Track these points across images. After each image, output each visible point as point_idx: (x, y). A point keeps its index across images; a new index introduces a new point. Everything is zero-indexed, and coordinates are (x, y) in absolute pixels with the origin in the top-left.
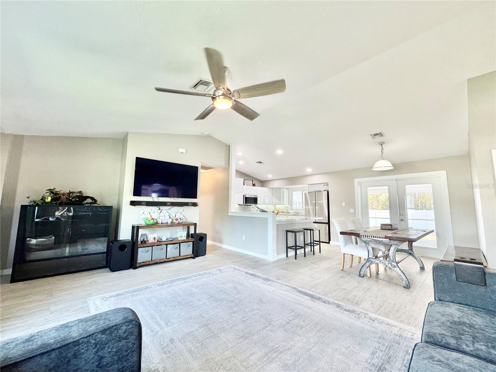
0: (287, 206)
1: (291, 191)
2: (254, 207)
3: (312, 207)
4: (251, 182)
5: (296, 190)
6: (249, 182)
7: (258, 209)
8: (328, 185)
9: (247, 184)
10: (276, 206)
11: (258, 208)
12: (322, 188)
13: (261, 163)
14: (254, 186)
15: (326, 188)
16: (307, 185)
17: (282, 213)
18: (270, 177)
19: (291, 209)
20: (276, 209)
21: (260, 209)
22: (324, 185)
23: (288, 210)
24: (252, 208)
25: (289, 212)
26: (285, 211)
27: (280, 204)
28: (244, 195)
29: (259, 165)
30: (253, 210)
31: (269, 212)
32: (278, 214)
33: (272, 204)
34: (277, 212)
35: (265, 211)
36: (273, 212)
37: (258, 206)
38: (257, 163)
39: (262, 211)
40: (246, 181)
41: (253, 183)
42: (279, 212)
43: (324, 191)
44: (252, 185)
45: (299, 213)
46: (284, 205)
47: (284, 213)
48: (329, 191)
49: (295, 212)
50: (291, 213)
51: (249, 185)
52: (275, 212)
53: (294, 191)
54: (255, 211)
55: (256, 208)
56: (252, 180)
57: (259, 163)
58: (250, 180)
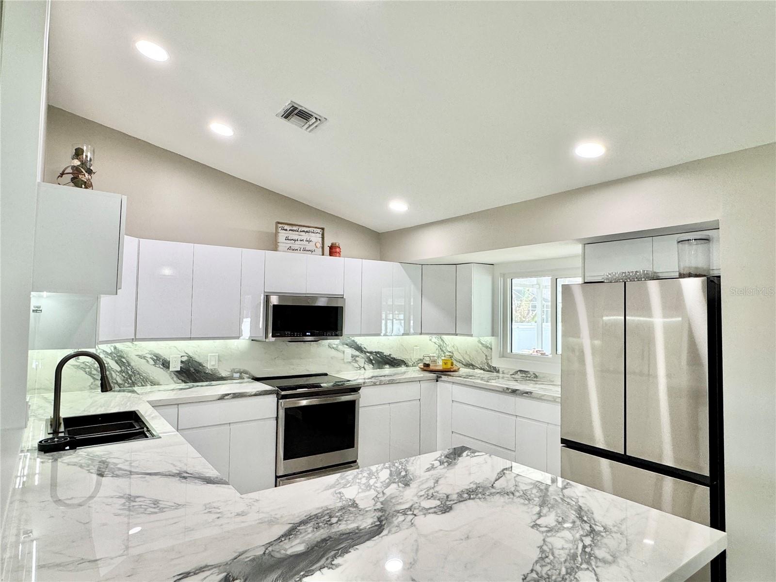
0: (488, 340)
1: (504, 275)
2: (340, 347)
3: (597, 343)
4: (316, 238)
5: (531, 270)
6: (305, 236)
7: (357, 353)
8: (707, 240)
9: (290, 244)
10: (445, 337)
11: (359, 349)
13: (305, 116)
14: (331, 254)
16: (579, 246)
17: (463, 371)
18: (400, 210)
19: (503, 355)
20: (442, 351)
21: (371, 353)
22: (679, 242)
23: (489, 358)
24: (330, 349)
25: (495, 368)
26: (479, 360)
27: (457, 335)
28: (267, 296)
29: (293, 126)
30: (332, 358)
31: (410, 364)
32: (444, 378)
33: (421, 334)
34: (445, 367)
35: (394, 359)
36: (427, 365)
37: (360, 341)
38: (286, 117)
39: (379, 359)
40: (286, 230)
41: (328, 244)
42: (449, 366)
43: (682, 276)
44: (321, 249)
45: (536, 377)
46: (471, 335)
47: (474, 369)
48: (719, 277)
49: (521, 371)
50: (501, 375)
51: (302, 250)
52: (432, 367)
53: (518, 277)
54: (344, 363)
55: (350, 351)
56: (323, 229)
57: (295, 119)
58: (312, 229)
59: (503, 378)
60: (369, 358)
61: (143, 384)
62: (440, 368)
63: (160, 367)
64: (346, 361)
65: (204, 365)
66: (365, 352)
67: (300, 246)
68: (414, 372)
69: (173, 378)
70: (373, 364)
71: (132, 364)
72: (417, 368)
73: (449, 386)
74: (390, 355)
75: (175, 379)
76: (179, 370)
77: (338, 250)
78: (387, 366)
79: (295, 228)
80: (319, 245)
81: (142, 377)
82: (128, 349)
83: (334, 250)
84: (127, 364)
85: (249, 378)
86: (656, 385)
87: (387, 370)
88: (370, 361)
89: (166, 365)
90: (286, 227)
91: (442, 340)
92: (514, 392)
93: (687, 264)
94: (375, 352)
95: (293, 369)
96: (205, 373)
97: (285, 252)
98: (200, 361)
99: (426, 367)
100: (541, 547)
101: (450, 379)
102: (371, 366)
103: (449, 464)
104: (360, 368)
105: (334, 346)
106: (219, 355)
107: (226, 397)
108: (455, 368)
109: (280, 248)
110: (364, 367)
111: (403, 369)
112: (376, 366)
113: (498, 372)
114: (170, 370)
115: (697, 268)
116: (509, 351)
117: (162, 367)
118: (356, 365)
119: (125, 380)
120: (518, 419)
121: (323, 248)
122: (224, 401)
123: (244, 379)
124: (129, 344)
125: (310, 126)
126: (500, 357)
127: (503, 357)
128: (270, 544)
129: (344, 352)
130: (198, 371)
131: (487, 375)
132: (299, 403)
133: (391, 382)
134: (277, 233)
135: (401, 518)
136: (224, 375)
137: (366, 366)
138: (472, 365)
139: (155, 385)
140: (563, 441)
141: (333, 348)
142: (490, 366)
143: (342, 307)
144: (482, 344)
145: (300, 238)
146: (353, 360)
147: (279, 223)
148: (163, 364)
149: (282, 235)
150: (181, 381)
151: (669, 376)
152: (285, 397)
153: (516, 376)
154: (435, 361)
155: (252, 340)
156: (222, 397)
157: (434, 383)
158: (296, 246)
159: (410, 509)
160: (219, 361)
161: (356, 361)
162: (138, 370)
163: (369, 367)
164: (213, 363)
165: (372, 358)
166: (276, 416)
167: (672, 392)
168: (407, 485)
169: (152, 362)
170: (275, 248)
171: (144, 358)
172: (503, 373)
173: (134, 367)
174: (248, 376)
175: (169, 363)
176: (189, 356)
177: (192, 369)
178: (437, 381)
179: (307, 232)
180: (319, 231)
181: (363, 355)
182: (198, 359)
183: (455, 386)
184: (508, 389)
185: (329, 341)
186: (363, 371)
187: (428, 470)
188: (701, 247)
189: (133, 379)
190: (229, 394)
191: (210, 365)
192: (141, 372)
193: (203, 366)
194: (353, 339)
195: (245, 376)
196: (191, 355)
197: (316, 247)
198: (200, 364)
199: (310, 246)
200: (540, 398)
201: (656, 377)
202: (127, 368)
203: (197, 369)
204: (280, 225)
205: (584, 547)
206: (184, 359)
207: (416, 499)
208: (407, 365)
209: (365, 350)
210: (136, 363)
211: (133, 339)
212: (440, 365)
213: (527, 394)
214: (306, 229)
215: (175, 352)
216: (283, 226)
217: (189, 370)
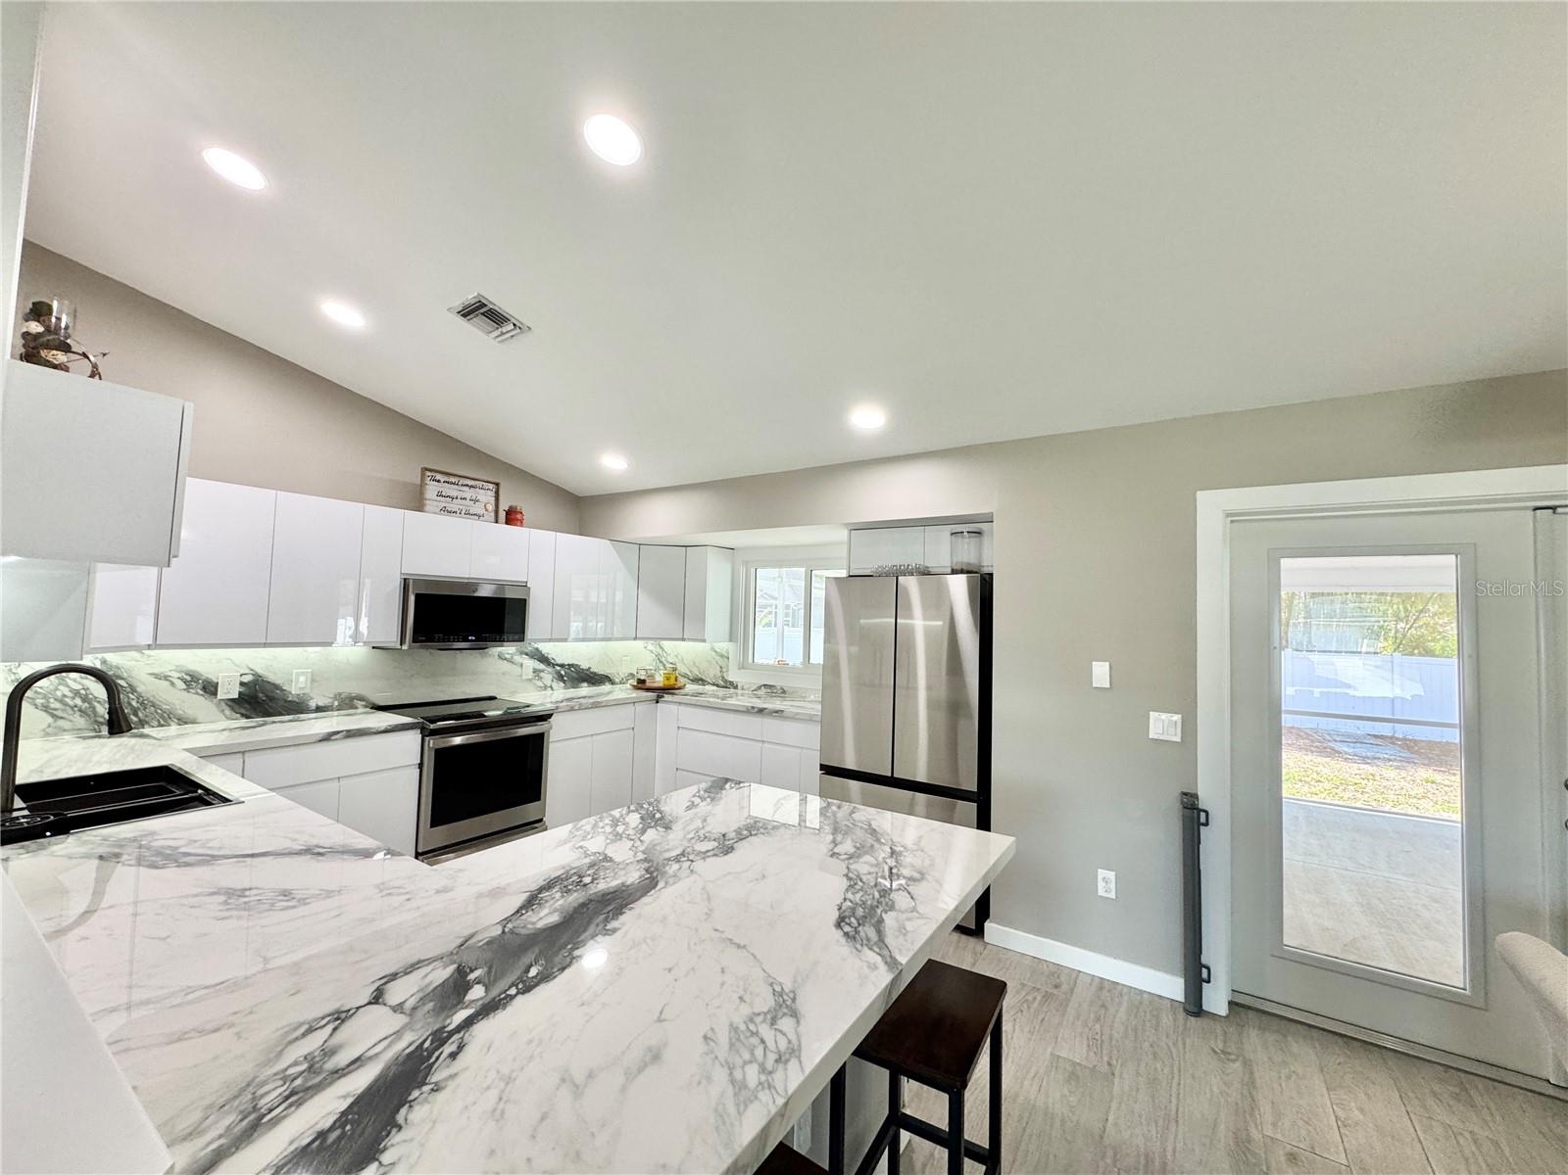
0: (724, 646)
1: (746, 563)
2: (517, 658)
3: (854, 649)
4: (486, 497)
5: (779, 558)
6: (468, 493)
7: (542, 666)
8: (979, 533)
9: (443, 503)
10: (666, 644)
11: (544, 659)
12: (940, 551)
13: (496, 318)
14: (508, 522)
15: (967, 554)
16: (845, 532)
17: (691, 688)
18: (613, 465)
19: (742, 667)
20: (661, 662)
21: (562, 666)
22: (952, 534)
23: (724, 670)
24: (501, 661)
25: (731, 683)
26: (712, 673)
27: (683, 640)
28: (405, 579)
29: (474, 331)
30: (503, 674)
31: (617, 680)
32: (667, 697)
33: (636, 638)
34: (667, 683)
35: (595, 674)
36: (642, 682)
37: (546, 648)
38: (464, 316)
39: (574, 674)
40: (439, 481)
41: (504, 506)
42: (672, 682)
43: (954, 572)
44: (493, 514)
45: (784, 692)
46: (704, 641)
47: (704, 685)
48: (991, 575)
49: (764, 685)
50: (739, 692)
51: (463, 512)
52: (648, 684)
53: (764, 567)
54: (522, 681)
55: (531, 664)
56: (497, 484)
57: (480, 320)
58: (480, 484)
59: (742, 695)
60: (558, 673)
61: (162, 722)
62: (661, 685)
63: (198, 694)
64: (524, 677)
65: (284, 688)
66: (554, 665)
67: (461, 507)
68: (623, 692)
69: (223, 711)
70: (564, 682)
71: (141, 689)
72: (628, 686)
73: (674, 707)
74: (590, 668)
75: (228, 712)
76: (236, 696)
77: (519, 516)
78: (585, 684)
79: (453, 480)
80: (491, 507)
81: (159, 711)
82: (133, 663)
83: (513, 517)
84: (128, 689)
85: (366, 707)
86: (916, 697)
87: (585, 690)
88: (561, 678)
89: (210, 689)
90: (438, 477)
91: (661, 648)
92: (761, 711)
93: (960, 559)
94: (569, 665)
95: (442, 691)
96: (286, 701)
97: (435, 513)
98: (278, 682)
99: (641, 685)
100: (846, 875)
101: (675, 698)
102: (562, 684)
103: (713, 799)
104: (545, 687)
105: (508, 656)
106: (312, 672)
107: (333, 738)
108: (679, 685)
109: (427, 508)
110: (552, 687)
111: (607, 687)
112: (569, 684)
113: (736, 687)
114: (219, 697)
115: (969, 564)
116: (750, 660)
117: (201, 692)
118: (540, 684)
120: (766, 745)
121: (497, 512)
122: (331, 743)
123: (356, 708)
124: (134, 654)
125: (502, 334)
126: (739, 669)
127: (743, 668)
128: (508, 920)
129: (522, 665)
130: (272, 699)
131: (721, 692)
132: (451, 741)
133: (596, 705)
134: (423, 485)
135: (675, 866)
136: (320, 704)
137: (554, 685)
138: (701, 680)
139: (186, 723)
140: (823, 767)
141: (505, 659)
142: (726, 681)
143: (525, 600)
144: (716, 652)
145: (460, 495)
146: (535, 676)
147: (427, 469)
148: (204, 689)
149: (432, 490)
150: (239, 715)
151: (929, 688)
152: (434, 733)
153: (759, 693)
154: (652, 676)
155: (373, 648)
156: (328, 738)
157: (653, 705)
158: (454, 506)
159: (683, 854)
160: (313, 681)
161: (540, 678)
162: (151, 699)
163: (559, 686)
164: (301, 685)
165: (563, 672)
166: (419, 761)
167: (932, 705)
168: (667, 828)
169: (181, 685)
170: (419, 507)
171: (166, 678)
172: (743, 689)
173: (143, 695)
174: (364, 703)
175: (216, 686)
176: (256, 675)
177: (261, 695)
178: (657, 702)
179: (471, 487)
180: (491, 486)
181: (550, 669)
182: (272, 678)
183: (682, 708)
184: (753, 708)
185: (499, 649)
186: (549, 691)
187: (689, 808)
188: (974, 540)
189: (140, 714)
190: (338, 732)
191: (295, 688)
192: (158, 703)
193: (283, 690)
194: (536, 646)
195: (359, 703)
196: (260, 671)
197: (487, 510)
198: (277, 687)
199: (478, 509)
200: (794, 718)
201: (916, 689)
202: (128, 697)
203: (270, 694)
204: (428, 473)
205: (891, 869)
206: (247, 679)
207: (686, 844)
208: (613, 683)
209: (553, 661)
210: (147, 686)
211: (149, 645)
212: (659, 680)
213: (778, 713)
214: (470, 483)
215: (230, 668)
216: (434, 474)
217: (256, 697)
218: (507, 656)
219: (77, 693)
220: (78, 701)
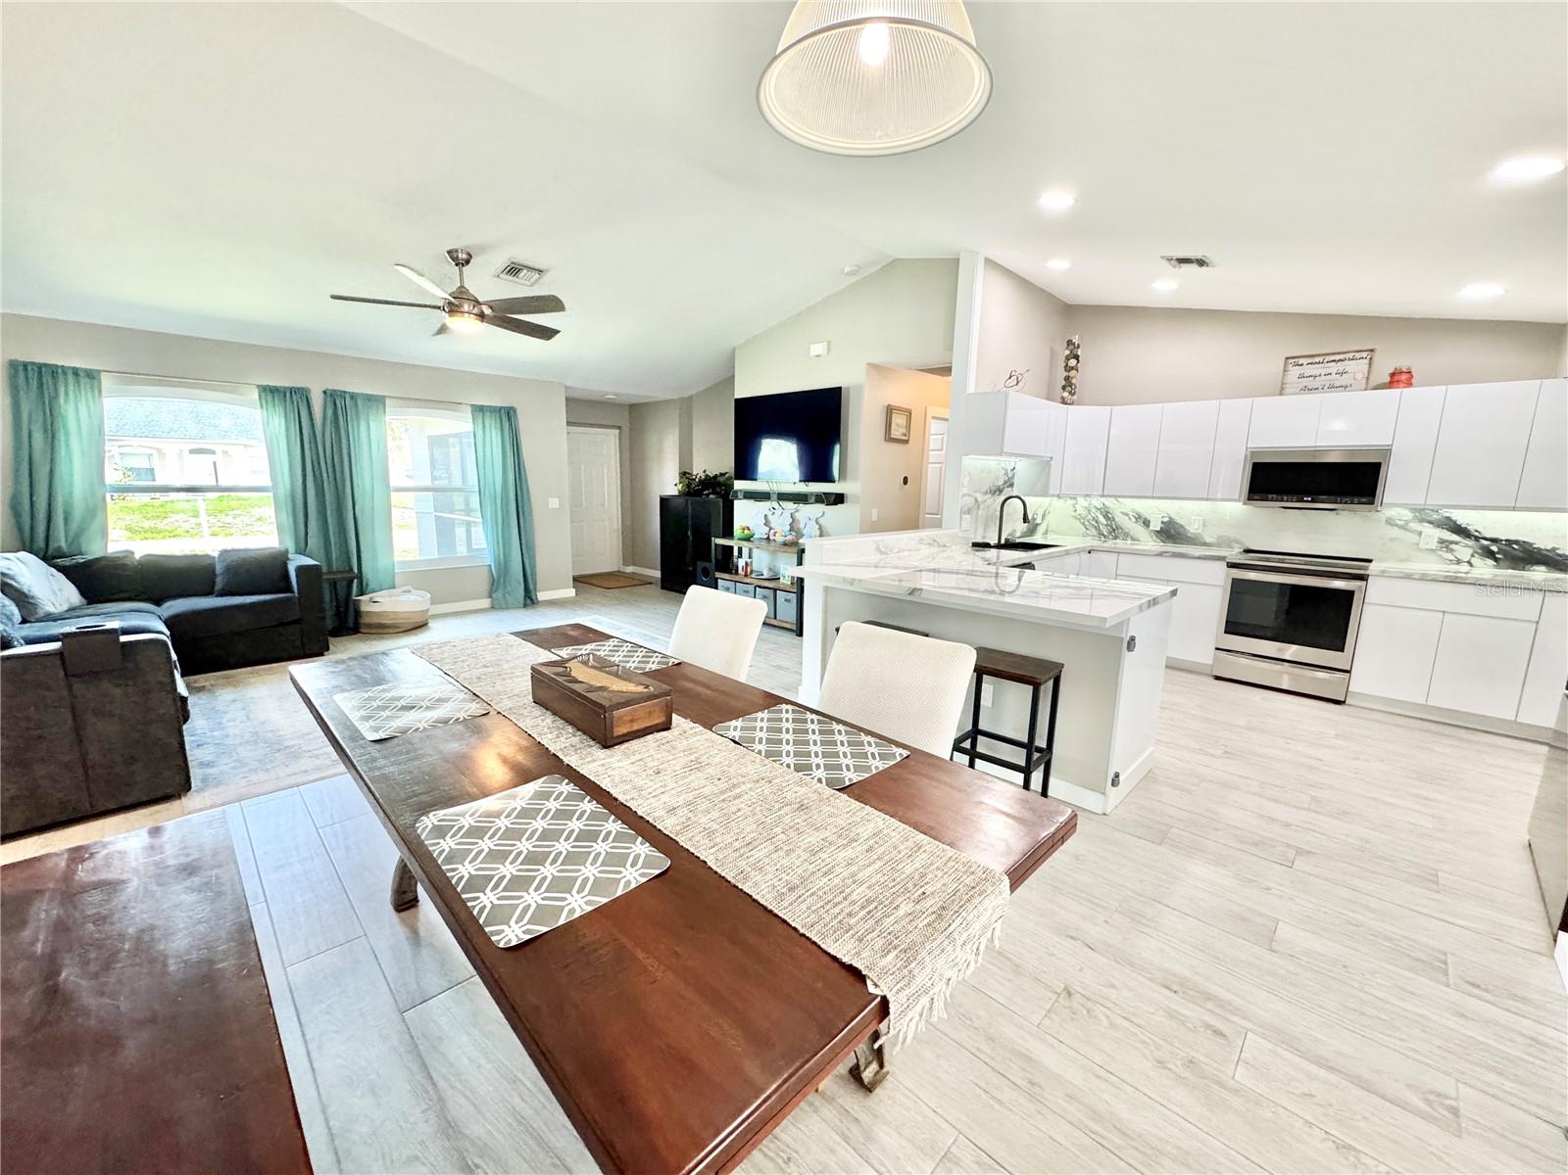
2: (1414, 525)
4: (1357, 366)
6: (1334, 368)
7: (1455, 537)
9: (1304, 383)
11: (1461, 531)
21: (1494, 541)
24: (1389, 527)
30: (1391, 539)
35: (1566, 557)
39: (1519, 553)
40: (1302, 364)
41: (1382, 371)
44: (1364, 381)
51: (1326, 387)
54: (1420, 550)
55: (1436, 533)
56: (1373, 351)
58: (1351, 355)
60: (1486, 548)
61: (1126, 538)
63: (1141, 525)
64: (1423, 547)
66: (1477, 539)
67: (1324, 383)
69: (1152, 536)
70: (1496, 560)
71: (1117, 520)
74: (1553, 549)
75: (1154, 537)
76: (1159, 529)
77: (1410, 377)
78: (1541, 568)
79: (1317, 360)
80: (1361, 375)
81: (1124, 532)
82: (1113, 505)
83: (1397, 378)
84: (1113, 519)
88: (1489, 554)
89: (1146, 523)
90: (1301, 361)
94: (1506, 540)
96: (1186, 536)
97: (1295, 394)
98: (1182, 523)
102: (1491, 562)
104: (1459, 562)
106: (1204, 520)
109: (1288, 391)
110: (1469, 562)
112: (1504, 563)
114: (1151, 528)
118: (1450, 557)
119: (1110, 533)
121: (1370, 379)
123: (1233, 548)
124: (1114, 500)
129: (1420, 533)
130: (1179, 534)
134: (1285, 372)
136: (1208, 541)
137: (1477, 561)
139: (1136, 541)
141: (1396, 525)
143: (1381, 463)
145: (1324, 371)
146: (1442, 547)
147: (1290, 358)
148: (1144, 523)
149: (1294, 373)
150: (1160, 540)
158: (1316, 383)
160: (1204, 525)
161: (1451, 551)
162: (1122, 525)
163: (1485, 563)
164: (1196, 527)
165: (1494, 548)
169: (1134, 520)
170: (1280, 392)
171: (1127, 515)
173: (1119, 523)
175: (1149, 522)
176: (1171, 518)
177: (1173, 530)
179: (1339, 360)
180: (1364, 354)
181: (1470, 543)
182: (1179, 521)
186: (1464, 568)
189: (1117, 533)
191: (1192, 529)
192: (1124, 528)
193: (1185, 529)
194: (1447, 515)
195: (1235, 545)
196: (1173, 516)
197: (1355, 379)
198: (1182, 526)
199: (1343, 380)
202: (1113, 523)
203: (1179, 531)
204: (1291, 361)
206: (1166, 520)
209: (1476, 534)
210: (1121, 520)
211: (1101, 495)
214: (1337, 357)
215: (1158, 511)
216: (1296, 360)
217: (1169, 531)
218: (1399, 522)
219: (1094, 519)
220: (1094, 523)
